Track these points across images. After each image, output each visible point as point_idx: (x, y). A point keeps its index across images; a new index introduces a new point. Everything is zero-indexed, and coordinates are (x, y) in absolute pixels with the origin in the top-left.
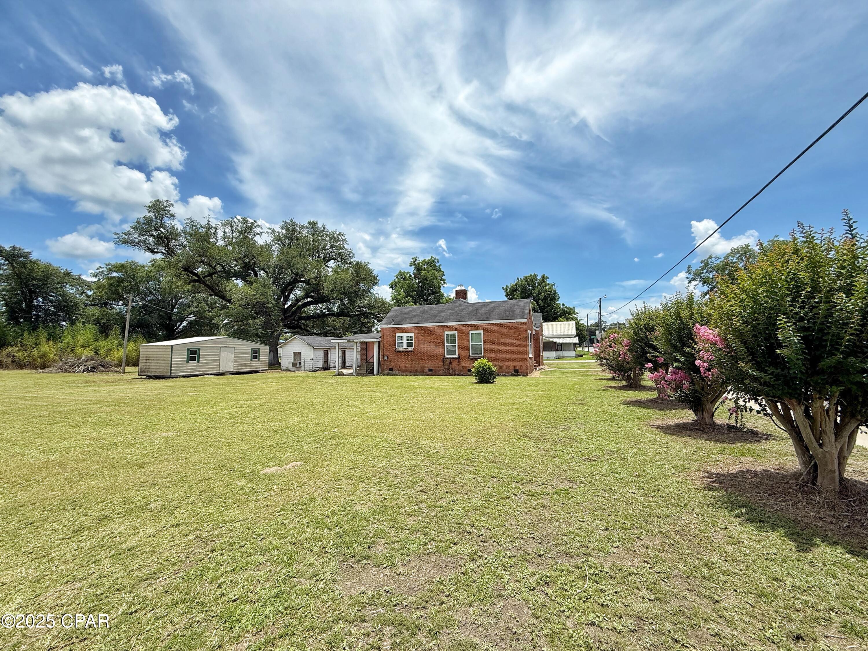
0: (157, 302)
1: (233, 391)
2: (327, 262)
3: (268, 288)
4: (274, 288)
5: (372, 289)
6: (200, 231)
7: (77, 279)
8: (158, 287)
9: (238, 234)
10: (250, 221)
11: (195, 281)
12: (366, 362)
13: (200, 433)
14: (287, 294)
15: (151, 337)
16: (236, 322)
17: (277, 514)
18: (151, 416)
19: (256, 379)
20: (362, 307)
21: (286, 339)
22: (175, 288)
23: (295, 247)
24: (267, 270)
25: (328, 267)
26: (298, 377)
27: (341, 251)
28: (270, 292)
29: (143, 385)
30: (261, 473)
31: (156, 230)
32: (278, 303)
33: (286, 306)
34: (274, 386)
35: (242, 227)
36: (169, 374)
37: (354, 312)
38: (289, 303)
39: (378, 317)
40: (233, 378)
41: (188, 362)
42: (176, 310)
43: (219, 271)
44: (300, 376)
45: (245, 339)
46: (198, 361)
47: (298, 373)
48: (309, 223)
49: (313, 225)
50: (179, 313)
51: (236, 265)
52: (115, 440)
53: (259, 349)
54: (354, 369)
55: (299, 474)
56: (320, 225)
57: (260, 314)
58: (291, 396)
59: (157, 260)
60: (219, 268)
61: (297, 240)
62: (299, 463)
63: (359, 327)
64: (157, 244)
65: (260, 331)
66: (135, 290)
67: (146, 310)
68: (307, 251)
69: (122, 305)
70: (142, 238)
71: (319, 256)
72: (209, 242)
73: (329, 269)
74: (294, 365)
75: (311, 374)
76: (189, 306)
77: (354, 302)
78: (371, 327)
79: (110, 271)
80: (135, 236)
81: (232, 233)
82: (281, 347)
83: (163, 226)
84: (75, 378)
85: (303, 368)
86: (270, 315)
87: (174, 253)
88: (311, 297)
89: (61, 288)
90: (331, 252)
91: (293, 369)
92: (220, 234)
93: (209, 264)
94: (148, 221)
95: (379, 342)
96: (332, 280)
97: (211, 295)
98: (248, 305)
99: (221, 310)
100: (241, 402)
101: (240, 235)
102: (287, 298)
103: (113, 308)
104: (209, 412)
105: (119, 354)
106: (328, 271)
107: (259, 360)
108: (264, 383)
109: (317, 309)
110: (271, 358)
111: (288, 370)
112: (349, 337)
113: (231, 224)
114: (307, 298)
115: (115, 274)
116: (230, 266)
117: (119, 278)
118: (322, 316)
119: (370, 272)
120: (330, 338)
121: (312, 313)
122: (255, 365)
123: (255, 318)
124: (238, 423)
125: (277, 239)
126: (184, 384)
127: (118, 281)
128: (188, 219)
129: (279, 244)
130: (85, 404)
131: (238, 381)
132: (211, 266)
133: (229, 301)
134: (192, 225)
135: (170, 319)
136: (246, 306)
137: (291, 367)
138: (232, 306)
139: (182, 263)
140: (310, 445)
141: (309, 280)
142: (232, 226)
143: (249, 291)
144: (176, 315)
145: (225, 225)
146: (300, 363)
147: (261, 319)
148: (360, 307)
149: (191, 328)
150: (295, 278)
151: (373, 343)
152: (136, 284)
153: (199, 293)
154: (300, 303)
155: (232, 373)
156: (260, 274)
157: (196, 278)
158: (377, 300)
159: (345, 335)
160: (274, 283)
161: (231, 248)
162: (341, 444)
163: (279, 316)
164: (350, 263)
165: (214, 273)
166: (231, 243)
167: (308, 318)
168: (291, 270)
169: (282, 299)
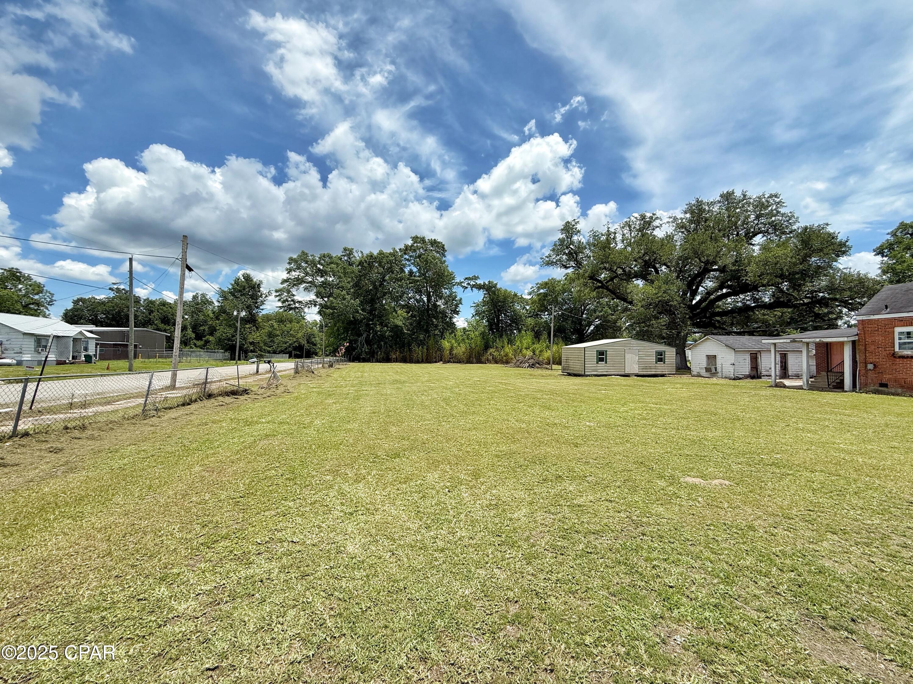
0: (571, 310)
1: (640, 393)
2: (751, 239)
3: (672, 283)
4: (679, 283)
5: (834, 263)
6: (602, 239)
7: (520, 298)
8: (570, 297)
9: (636, 233)
10: (648, 215)
11: (599, 287)
12: (828, 372)
13: (616, 428)
14: (694, 287)
15: (568, 341)
16: (639, 323)
17: (706, 527)
18: (576, 407)
19: (663, 383)
20: (816, 291)
21: (696, 341)
22: (583, 296)
23: (703, 230)
24: (669, 264)
25: (753, 245)
26: (713, 384)
27: (773, 219)
28: (674, 288)
29: (565, 381)
30: (682, 480)
31: (567, 248)
32: (684, 299)
33: (694, 302)
34: (684, 393)
35: (640, 224)
36: (583, 373)
37: (801, 299)
38: (698, 298)
39: (850, 304)
40: (638, 380)
41: (597, 363)
42: (584, 316)
43: (620, 275)
44: (717, 384)
45: (649, 340)
46: (606, 363)
47: (714, 380)
48: (721, 196)
49: (728, 197)
50: (587, 318)
51: (635, 266)
52: (555, 422)
53: (664, 352)
54: (805, 380)
55: (730, 494)
56: (738, 194)
57: (663, 313)
58: (709, 405)
59: (569, 273)
60: (620, 271)
61: (705, 222)
62: (727, 482)
63: (812, 321)
64: (569, 260)
65: (665, 332)
66: (555, 302)
67: (563, 318)
68: (719, 231)
69: (548, 315)
70: (558, 257)
71: (738, 233)
72: (609, 248)
73: (754, 248)
74: (708, 370)
75: (732, 382)
76: (595, 311)
77: (800, 285)
78: (836, 319)
79: (539, 289)
80: (554, 258)
81: (631, 234)
82: (690, 349)
83: (572, 243)
84: (524, 372)
85: (720, 374)
86: (674, 313)
87: (581, 265)
88: (728, 287)
89: (513, 306)
90: (757, 224)
91: (707, 374)
92: (619, 237)
93: (611, 270)
94: (562, 241)
95: (854, 342)
96: (760, 261)
97: (613, 299)
98: (650, 305)
99: (623, 313)
100: (650, 405)
101: (638, 234)
102: (694, 293)
103: (542, 318)
104: (621, 410)
105: (547, 354)
106: (754, 251)
107: (664, 363)
108: (672, 388)
109: (738, 302)
110: (677, 361)
111: (699, 376)
112: (792, 336)
113: (629, 225)
114: (722, 290)
115: (542, 291)
116: (630, 268)
117: (544, 293)
118: (746, 309)
119: (832, 237)
120: (760, 337)
121: (730, 307)
122: (661, 368)
123: (658, 318)
124: (649, 425)
125: (681, 226)
126: (596, 382)
127: (544, 296)
128: (591, 231)
129: (682, 232)
130: (533, 392)
131: (644, 384)
132: (612, 271)
133: (631, 303)
134: (595, 236)
135: (580, 324)
136: (647, 306)
137: (703, 372)
138: (634, 308)
139: (588, 273)
140: (740, 466)
141: (725, 266)
142: (630, 226)
143: (651, 290)
144: (585, 321)
145: (623, 227)
146: (716, 369)
147: (665, 319)
148: (812, 292)
149: (597, 331)
150: (704, 268)
151: (842, 344)
152: (555, 296)
153: (602, 298)
154: (712, 297)
155: (637, 375)
156: (661, 270)
157: (600, 285)
158: (846, 278)
159: (784, 332)
160: (678, 277)
161: (630, 249)
162: (788, 475)
163: (686, 314)
164: (791, 232)
165: (615, 277)
166: (629, 244)
167: (725, 313)
168: (700, 259)
169: (689, 294)
